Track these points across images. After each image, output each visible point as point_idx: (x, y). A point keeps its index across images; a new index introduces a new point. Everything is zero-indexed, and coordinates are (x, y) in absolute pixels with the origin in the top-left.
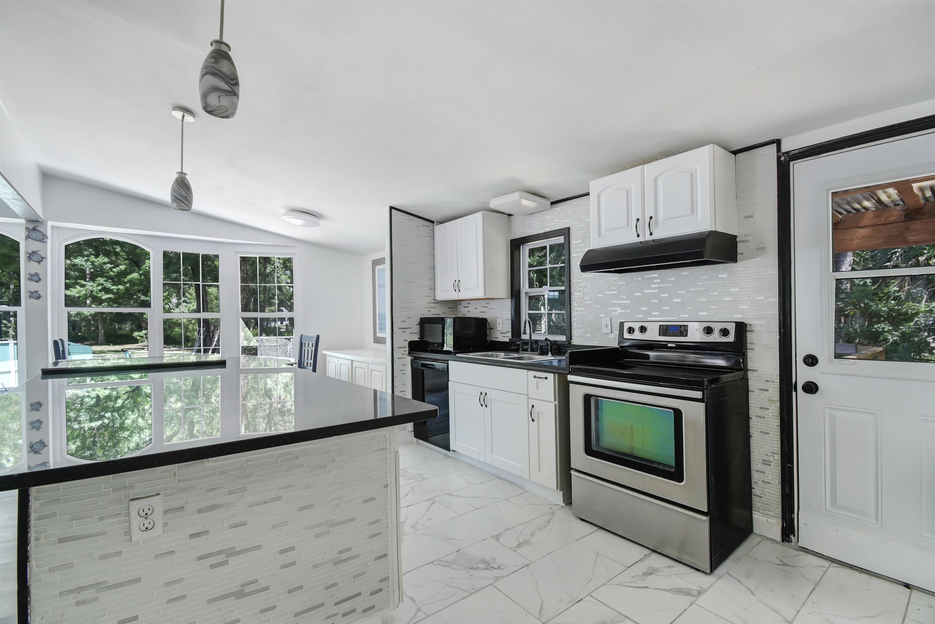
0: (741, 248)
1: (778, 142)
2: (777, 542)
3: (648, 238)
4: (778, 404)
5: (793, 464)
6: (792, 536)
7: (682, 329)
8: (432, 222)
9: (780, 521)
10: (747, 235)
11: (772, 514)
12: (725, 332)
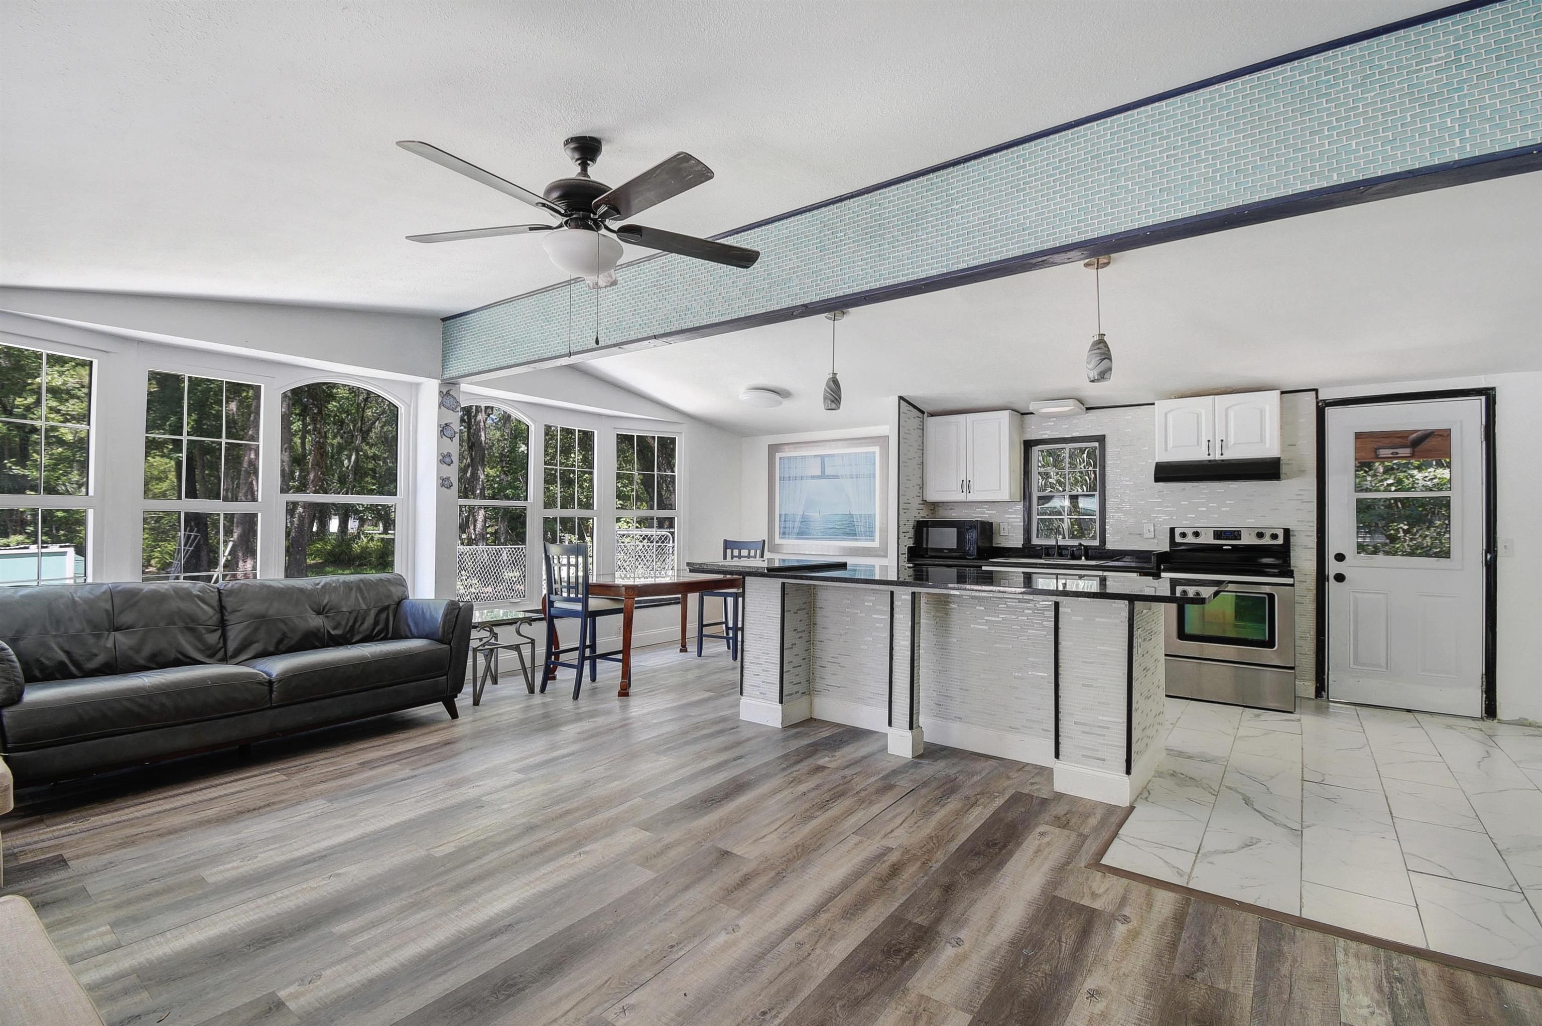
0: (1284, 469)
1: (1316, 390)
2: (1313, 699)
3: (1218, 457)
4: (1315, 592)
5: (1325, 637)
6: (1323, 693)
7: (1236, 534)
8: (923, 412)
9: (1314, 682)
10: (1289, 460)
11: (1307, 678)
12: (1274, 537)
